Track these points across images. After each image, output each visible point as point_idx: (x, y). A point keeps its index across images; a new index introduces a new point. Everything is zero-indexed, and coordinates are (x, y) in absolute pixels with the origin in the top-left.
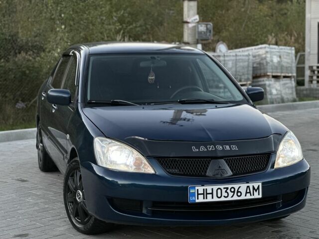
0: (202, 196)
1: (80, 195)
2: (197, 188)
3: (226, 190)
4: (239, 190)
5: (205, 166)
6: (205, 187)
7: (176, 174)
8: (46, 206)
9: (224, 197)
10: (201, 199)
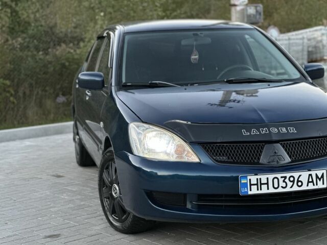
0: (256, 186)
1: (116, 189)
2: (249, 178)
3: (283, 179)
4: (299, 180)
5: (257, 152)
6: (259, 177)
7: (224, 162)
8: (82, 203)
9: (282, 187)
10: (254, 191)
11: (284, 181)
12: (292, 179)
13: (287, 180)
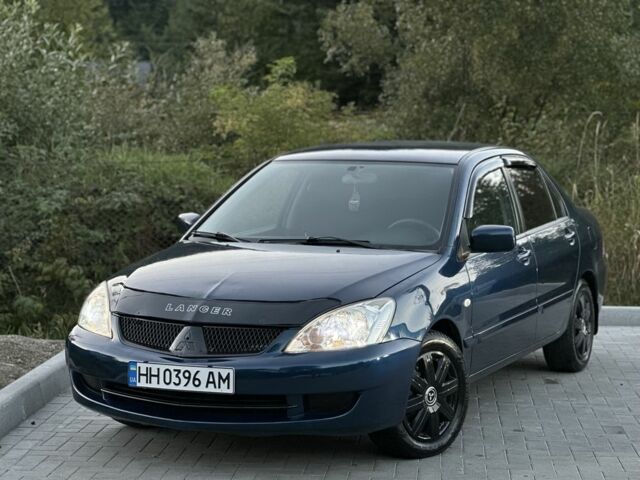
2: (138, 365)
3: (177, 373)
4: (197, 377)
6: (149, 366)
9: (175, 383)
10: (143, 383)
11: (177, 376)
12: (187, 375)
13: (181, 375)
